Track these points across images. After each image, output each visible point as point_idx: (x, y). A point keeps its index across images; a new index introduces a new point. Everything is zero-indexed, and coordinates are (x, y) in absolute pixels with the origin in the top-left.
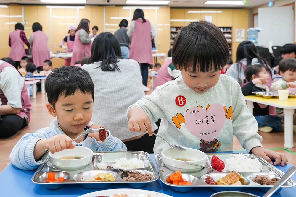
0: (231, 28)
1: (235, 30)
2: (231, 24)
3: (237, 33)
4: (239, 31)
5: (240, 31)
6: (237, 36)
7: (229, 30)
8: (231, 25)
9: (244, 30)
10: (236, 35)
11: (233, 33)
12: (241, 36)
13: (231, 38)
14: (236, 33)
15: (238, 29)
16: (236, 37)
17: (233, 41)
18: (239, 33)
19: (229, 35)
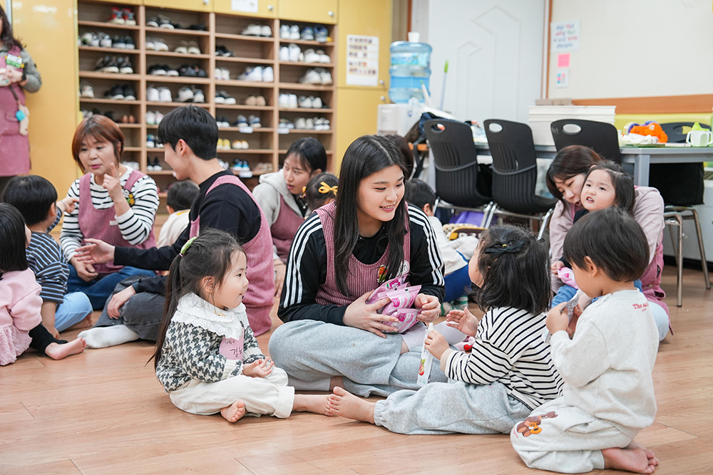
0: (329, 28)
1: (344, 40)
2: (330, 13)
3: (354, 51)
4: (358, 44)
5: (363, 44)
6: (351, 64)
7: (322, 38)
8: (332, 16)
9: (375, 40)
10: (350, 59)
11: (338, 51)
12: (365, 64)
13: (329, 70)
14: (349, 50)
15: (355, 37)
16: (348, 67)
17: (339, 83)
18: (360, 53)
19: (323, 59)
